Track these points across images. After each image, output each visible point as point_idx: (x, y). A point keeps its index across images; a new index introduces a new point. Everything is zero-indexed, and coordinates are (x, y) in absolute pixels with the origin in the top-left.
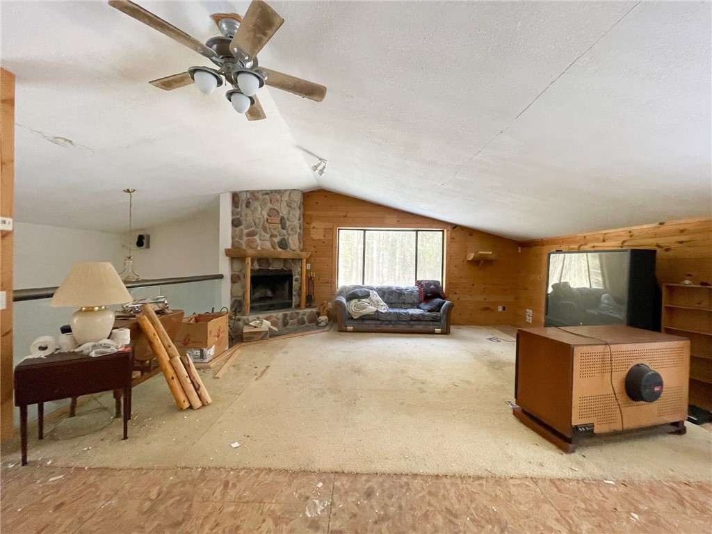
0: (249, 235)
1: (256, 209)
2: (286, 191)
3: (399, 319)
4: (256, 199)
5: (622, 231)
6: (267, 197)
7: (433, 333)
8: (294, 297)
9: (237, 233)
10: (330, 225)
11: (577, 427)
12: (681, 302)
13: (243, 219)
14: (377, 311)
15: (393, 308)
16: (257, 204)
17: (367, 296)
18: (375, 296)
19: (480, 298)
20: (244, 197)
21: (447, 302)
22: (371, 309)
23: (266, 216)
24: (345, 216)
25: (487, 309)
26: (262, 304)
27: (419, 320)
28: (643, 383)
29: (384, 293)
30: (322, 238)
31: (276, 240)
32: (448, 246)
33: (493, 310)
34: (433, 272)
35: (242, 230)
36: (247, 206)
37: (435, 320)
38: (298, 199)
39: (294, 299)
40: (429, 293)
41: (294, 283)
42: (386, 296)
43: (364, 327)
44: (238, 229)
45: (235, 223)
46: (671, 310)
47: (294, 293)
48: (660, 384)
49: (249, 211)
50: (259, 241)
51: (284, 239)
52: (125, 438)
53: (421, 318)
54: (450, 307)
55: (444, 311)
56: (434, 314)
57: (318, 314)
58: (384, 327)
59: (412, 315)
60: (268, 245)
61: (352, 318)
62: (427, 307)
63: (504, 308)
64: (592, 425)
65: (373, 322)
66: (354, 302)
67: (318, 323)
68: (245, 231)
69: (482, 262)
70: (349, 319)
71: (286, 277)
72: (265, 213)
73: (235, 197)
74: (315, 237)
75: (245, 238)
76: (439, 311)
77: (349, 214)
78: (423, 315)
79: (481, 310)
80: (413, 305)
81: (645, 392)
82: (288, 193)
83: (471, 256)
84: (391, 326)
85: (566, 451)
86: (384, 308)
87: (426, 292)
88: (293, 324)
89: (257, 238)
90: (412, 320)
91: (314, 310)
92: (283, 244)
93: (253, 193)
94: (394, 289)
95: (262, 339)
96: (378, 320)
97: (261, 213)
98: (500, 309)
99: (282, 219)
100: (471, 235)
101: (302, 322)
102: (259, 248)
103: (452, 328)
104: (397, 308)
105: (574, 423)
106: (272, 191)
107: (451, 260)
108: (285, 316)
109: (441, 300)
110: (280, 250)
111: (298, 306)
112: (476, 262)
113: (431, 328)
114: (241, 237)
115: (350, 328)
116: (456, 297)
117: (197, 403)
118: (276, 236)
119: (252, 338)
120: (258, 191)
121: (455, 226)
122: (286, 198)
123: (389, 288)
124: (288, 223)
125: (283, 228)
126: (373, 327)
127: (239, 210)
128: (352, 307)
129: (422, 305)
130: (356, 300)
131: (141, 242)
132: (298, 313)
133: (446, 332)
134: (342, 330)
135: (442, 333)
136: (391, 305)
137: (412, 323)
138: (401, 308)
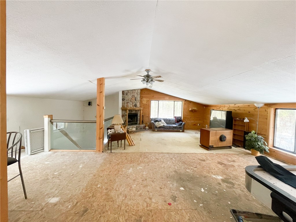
0: (127, 103)
1: (129, 95)
2: (136, 89)
3: (170, 127)
4: (129, 92)
5: (227, 105)
6: (132, 92)
7: (180, 131)
8: (138, 121)
9: (124, 102)
10: (148, 99)
11: (210, 146)
12: (237, 123)
13: (125, 98)
14: (164, 125)
15: (168, 124)
16: (129, 94)
17: (161, 121)
18: (163, 121)
19: (193, 121)
20: (126, 92)
21: (183, 123)
22: (162, 125)
23: (131, 97)
24: (153, 97)
25: (195, 125)
26: (130, 123)
27: (176, 128)
28: (222, 138)
29: (165, 120)
30: (146, 103)
31: (134, 104)
32: (184, 106)
33: (196, 125)
34: (179, 114)
35: (125, 102)
36: (126, 95)
37: (180, 128)
38: (139, 91)
39: (138, 122)
40: (178, 120)
41: (138, 117)
42: (166, 121)
43: (160, 130)
44: (124, 101)
45: (123, 100)
46: (235, 125)
47: (138, 120)
48: (226, 138)
49: (127, 96)
50: (129, 105)
51: (136, 104)
52: (125, 149)
53: (176, 127)
54: (184, 124)
55: (183, 125)
56: (180, 126)
57: (145, 126)
58: (166, 130)
59: (174, 126)
60: (132, 106)
61: (157, 127)
62: (178, 124)
63: (200, 125)
64: (213, 146)
65: (163, 128)
66: (157, 123)
67: (145, 129)
68: (126, 102)
69: (194, 111)
70: (156, 127)
71: (136, 115)
72: (131, 96)
73: (123, 92)
74: (144, 103)
75: (126, 104)
76: (181, 125)
77: (154, 96)
78: (177, 126)
79: (193, 125)
80: (173, 124)
81: (223, 140)
82: (137, 90)
83: (190, 109)
84: (168, 130)
85: (208, 150)
86: (166, 125)
87: (177, 120)
88: (139, 129)
89: (129, 104)
90: (174, 128)
91: (144, 125)
92: (136, 106)
93: (128, 91)
94: (168, 119)
95: (134, 133)
96: (164, 128)
97: (130, 96)
98: (198, 125)
99: (135, 98)
100: (190, 103)
101: (141, 129)
102: (129, 107)
103: (185, 130)
104: (169, 124)
105: (210, 145)
106: (133, 90)
107: (184, 110)
108: (137, 127)
109: (182, 122)
110: (135, 107)
111: (140, 124)
112: (192, 111)
113: (179, 130)
114: (125, 104)
115: (156, 130)
116: (185, 121)
117: (133, 145)
118: (134, 103)
119: (131, 132)
120: (129, 90)
121: (186, 100)
122: (136, 92)
123: (166, 119)
124: (137, 99)
125: (135, 101)
126: (163, 130)
127: (124, 96)
128: (157, 124)
129: (176, 124)
130: (158, 122)
131: (90, 104)
132: (140, 126)
133: (183, 131)
134: (154, 131)
135: (182, 132)
136: (167, 123)
137: (174, 129)
138: (170, 124)
